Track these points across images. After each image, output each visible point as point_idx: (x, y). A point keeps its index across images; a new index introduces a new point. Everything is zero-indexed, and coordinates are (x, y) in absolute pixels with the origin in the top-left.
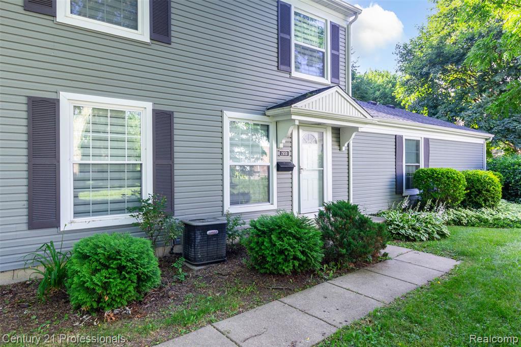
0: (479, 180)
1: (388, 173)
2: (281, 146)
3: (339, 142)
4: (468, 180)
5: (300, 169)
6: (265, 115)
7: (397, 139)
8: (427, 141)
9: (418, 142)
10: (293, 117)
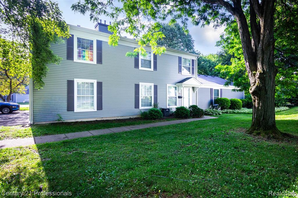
0: (235, 101)
1: (208, 99)
2: (179, 92)
3: (194, 91)
4: (231, 101)
5: (184, 98)
6: (175, 84)
7: (211, 90)
8: (221, 90)
9: (218, 90)
10: (183, 85)
